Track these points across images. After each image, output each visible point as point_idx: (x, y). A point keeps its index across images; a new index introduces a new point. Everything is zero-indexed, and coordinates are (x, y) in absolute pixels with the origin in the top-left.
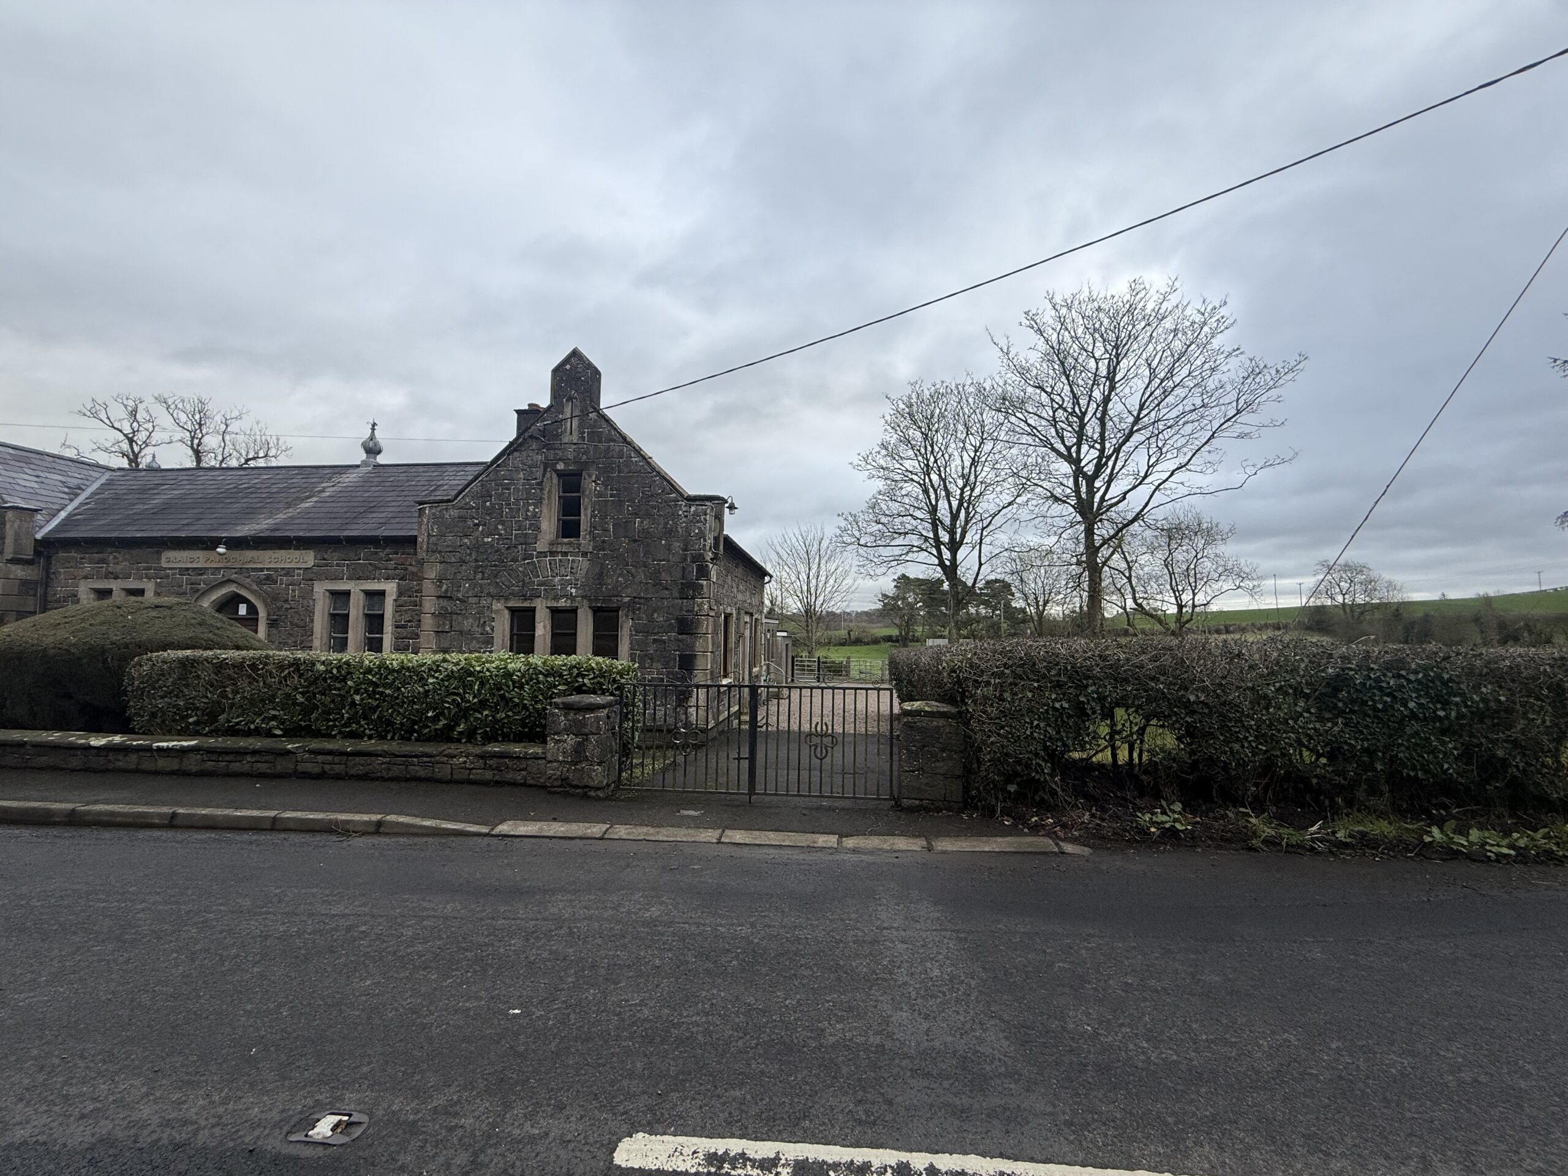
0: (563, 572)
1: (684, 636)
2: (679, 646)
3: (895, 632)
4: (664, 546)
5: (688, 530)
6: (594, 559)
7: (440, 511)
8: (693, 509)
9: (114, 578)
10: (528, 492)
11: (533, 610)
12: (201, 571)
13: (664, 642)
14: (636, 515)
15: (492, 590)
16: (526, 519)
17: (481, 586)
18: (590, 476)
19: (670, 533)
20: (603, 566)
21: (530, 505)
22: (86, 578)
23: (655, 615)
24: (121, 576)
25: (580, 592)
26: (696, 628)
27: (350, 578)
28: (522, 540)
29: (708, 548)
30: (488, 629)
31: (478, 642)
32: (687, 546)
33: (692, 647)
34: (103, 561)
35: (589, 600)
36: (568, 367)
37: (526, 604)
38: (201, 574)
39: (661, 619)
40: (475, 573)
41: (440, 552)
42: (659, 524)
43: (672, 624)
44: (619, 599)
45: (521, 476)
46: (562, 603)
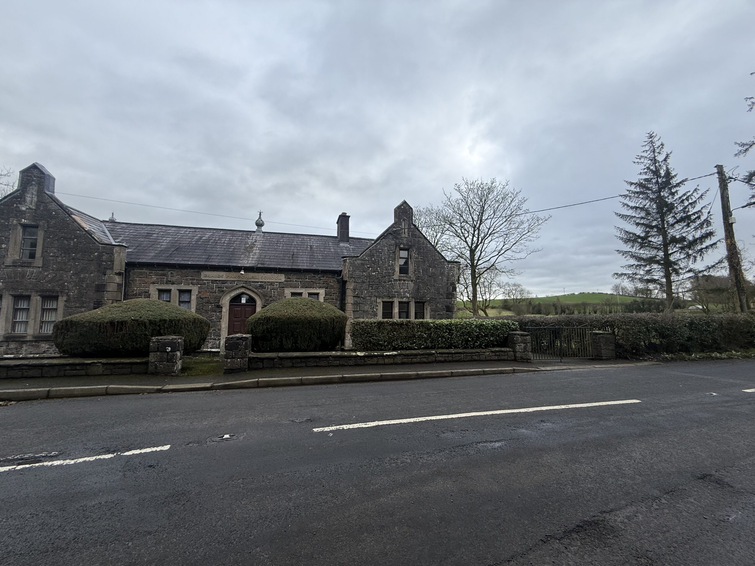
0: (404, 287)
1: (448, 313)
2: (447, 316)
4: (441, 279)
5: (448, 274)
6: (415, 283)
7: (353, 261)
8: (450, 266)
9: (171, 284)
10: (389, 256)
11: (392, 303)
12: (224, 282)
14: (430, 267)
15: (376, 294)
16: (389, 266)
17: (372, 293)
18: (413, 251)
19: (442, 274)
20: (419, 286)
21: (390, 260)
22: (153, 283)
23: (438, 305)
24: (176, 283)
25: (411, 295)
27: (302, 287)
28: (388, 274)
29: (456, 280)
30: (375, 310)
31: (371, 315)
32: (448, 279)
34: (164, 275)
35: (415, 299)
36: (402, 207)
37: (391, 300)
38: (224, 283)
39: (440, 306)
40: (369, 287)
41: (354, 278)
42: (438, 270)
43: (444, 308)
44: (425, 298)
45: (386, 248)
46: (405, 300)
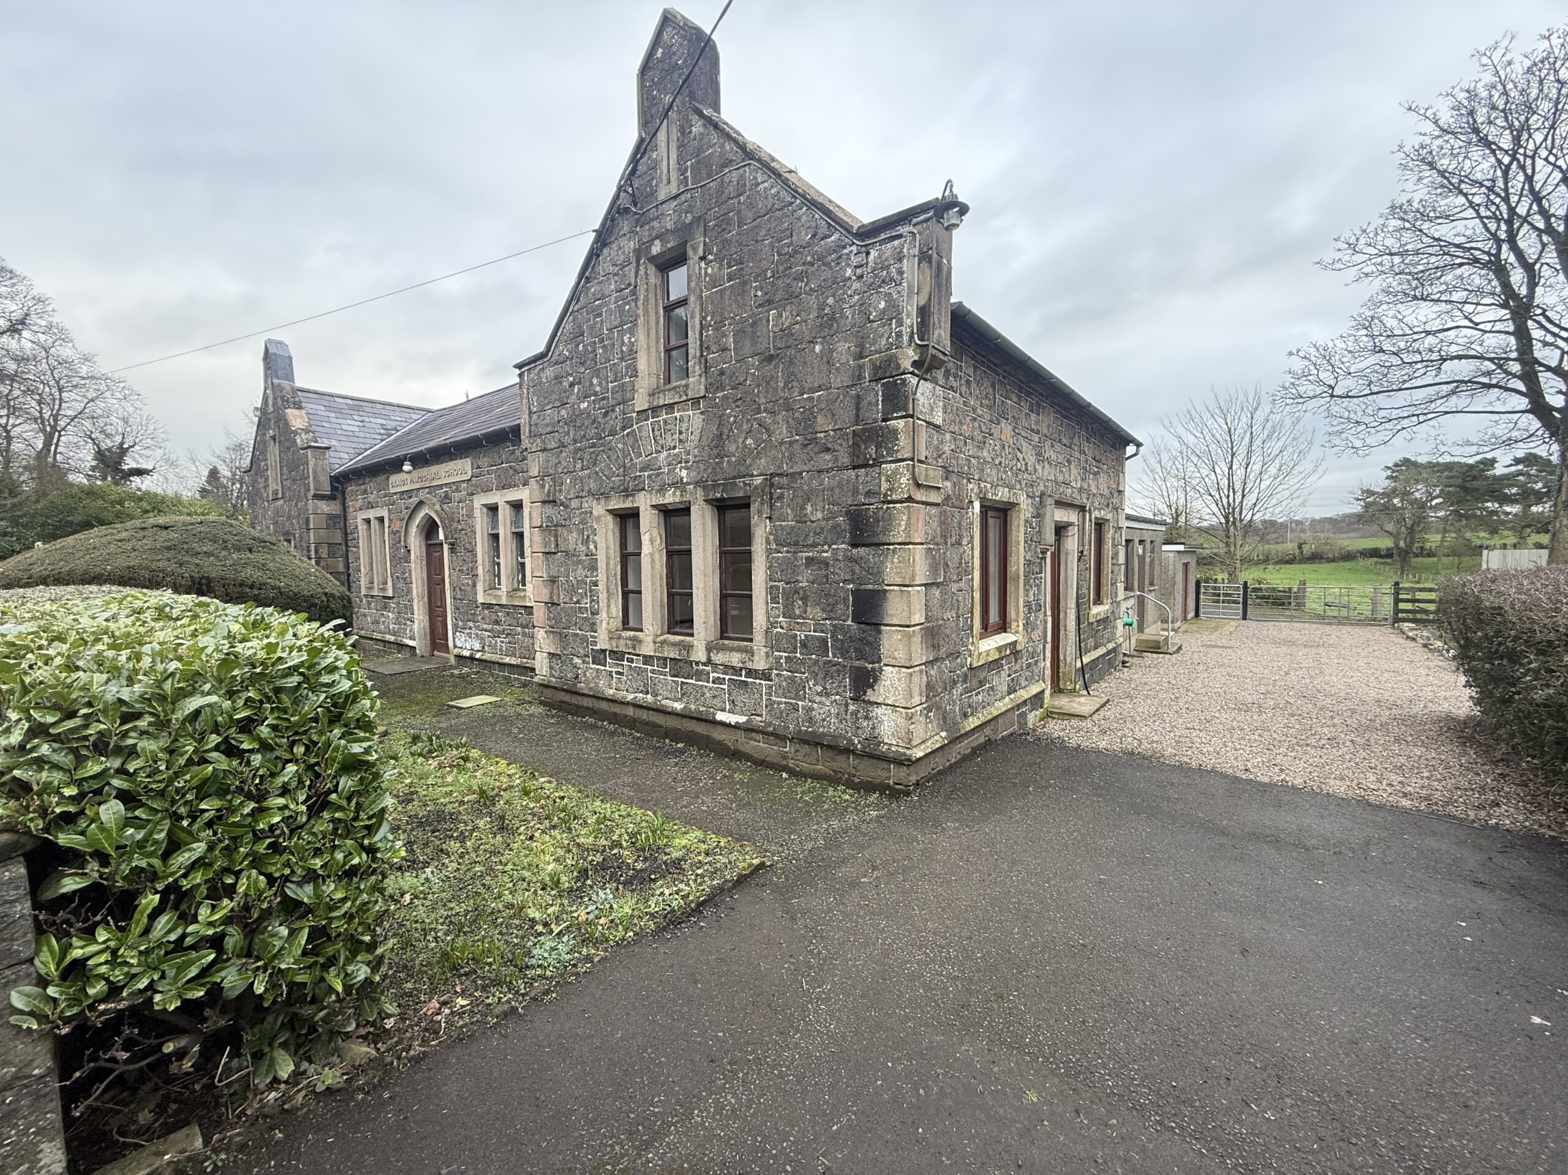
0: (670, 440)
1: (862, 551)
2: (853, 571)
3: (1384, 543)
4: (821, 355)
5: (863, 308)
6: (709, 409)
7: (538, 374)
8: (873, 254)
9: (371, 508)
10: (622, 311)
11: (637, 513)
12: (410, 494)
13: (825, 563)
14: (770, 303)
15: (593, 485)
16: (622, 359)
17: (581, 480)
18: (695, 250)
20: (722, 421)
21: (625, 332)
22: (360, 509)
23: (809, 508)
24: (374, 505)
25: (693, 474)
26: (886, 530)
27: (496, 487)
28: (619, 397)
29: (905, 338)
30: (592, 546)
32: (861, 346)
33: (877, 573)
34: (366, 492)
35: (705, 488)
36: (660, 50)
37: (628, 504)
38: (410, 497)
39: (819, 515)
40: (575, 460)
41: (541, 435)
42: (809, 311)
43: (839, 525)
44: (747, 480)
45: (613, 286)
46: (671, 497)
